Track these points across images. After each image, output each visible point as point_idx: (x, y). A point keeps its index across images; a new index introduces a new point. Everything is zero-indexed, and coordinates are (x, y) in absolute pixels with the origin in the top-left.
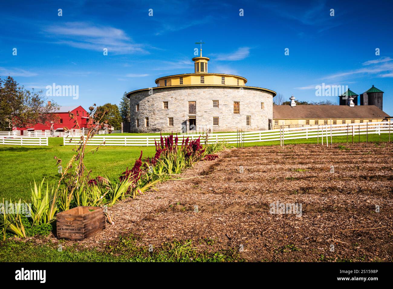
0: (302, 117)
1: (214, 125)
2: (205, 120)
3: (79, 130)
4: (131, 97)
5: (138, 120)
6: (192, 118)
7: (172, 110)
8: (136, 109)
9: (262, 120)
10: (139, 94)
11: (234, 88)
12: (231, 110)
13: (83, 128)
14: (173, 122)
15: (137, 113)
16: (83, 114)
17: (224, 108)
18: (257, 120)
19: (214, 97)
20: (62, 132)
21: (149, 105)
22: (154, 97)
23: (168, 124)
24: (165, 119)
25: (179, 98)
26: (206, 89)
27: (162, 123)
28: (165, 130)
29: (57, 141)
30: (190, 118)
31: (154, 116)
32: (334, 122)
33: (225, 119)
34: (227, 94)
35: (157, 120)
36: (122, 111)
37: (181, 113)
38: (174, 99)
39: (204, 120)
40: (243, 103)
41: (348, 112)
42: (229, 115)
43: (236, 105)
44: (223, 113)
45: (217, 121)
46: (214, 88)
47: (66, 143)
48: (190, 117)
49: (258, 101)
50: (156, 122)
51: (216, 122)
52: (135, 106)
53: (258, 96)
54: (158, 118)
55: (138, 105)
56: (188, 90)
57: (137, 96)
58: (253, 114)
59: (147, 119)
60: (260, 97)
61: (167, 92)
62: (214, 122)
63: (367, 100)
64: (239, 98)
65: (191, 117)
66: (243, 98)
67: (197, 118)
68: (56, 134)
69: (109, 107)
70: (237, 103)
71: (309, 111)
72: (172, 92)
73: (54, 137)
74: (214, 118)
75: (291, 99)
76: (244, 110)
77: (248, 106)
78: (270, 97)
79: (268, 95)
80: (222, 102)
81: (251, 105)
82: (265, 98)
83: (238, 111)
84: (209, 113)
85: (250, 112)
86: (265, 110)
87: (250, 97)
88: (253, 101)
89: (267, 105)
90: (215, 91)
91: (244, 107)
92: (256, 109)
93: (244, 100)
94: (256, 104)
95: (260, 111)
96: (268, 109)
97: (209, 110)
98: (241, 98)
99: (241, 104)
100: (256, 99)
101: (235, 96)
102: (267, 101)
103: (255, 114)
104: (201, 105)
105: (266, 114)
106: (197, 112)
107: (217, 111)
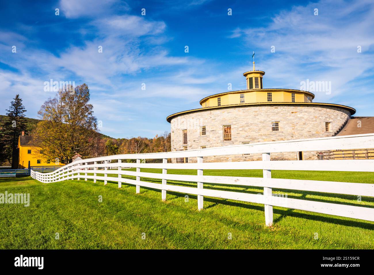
12: (220, 137)
17: (211, 135)
34: (214, 118)
37: (179, 144)
40: (235, 126)
42: (217, 143)
44: (211, 141)
58: (254, 139)
64: (230, 121)
76: (238, 135)
77: (245, 129)
78: (303, 111)
79: (293, 108)
80: (208, 128)
81: (249, 127)
82: (281, 115)
83: (231, 137)
84: (197, 142)
85: (249, 137)
86: (283, 132)
87: (248, 117)
88: (253, 122)
89: (291, 123)
90: (202, 116)
91: (237, 131)
92: (261, 132)
93: (238, 122)
94: (260, 126)
95: (270, 133)
96: (293, 129)
97: (197, 138)
98: (233, 120)
99: (233, 128)
100: (258, 119)
101: (225, 119)
102: (290, 118)
103: (258, 139)
104: (191, 134)
105: (288, 137)
106: (188, 141)
107: (204, 139)
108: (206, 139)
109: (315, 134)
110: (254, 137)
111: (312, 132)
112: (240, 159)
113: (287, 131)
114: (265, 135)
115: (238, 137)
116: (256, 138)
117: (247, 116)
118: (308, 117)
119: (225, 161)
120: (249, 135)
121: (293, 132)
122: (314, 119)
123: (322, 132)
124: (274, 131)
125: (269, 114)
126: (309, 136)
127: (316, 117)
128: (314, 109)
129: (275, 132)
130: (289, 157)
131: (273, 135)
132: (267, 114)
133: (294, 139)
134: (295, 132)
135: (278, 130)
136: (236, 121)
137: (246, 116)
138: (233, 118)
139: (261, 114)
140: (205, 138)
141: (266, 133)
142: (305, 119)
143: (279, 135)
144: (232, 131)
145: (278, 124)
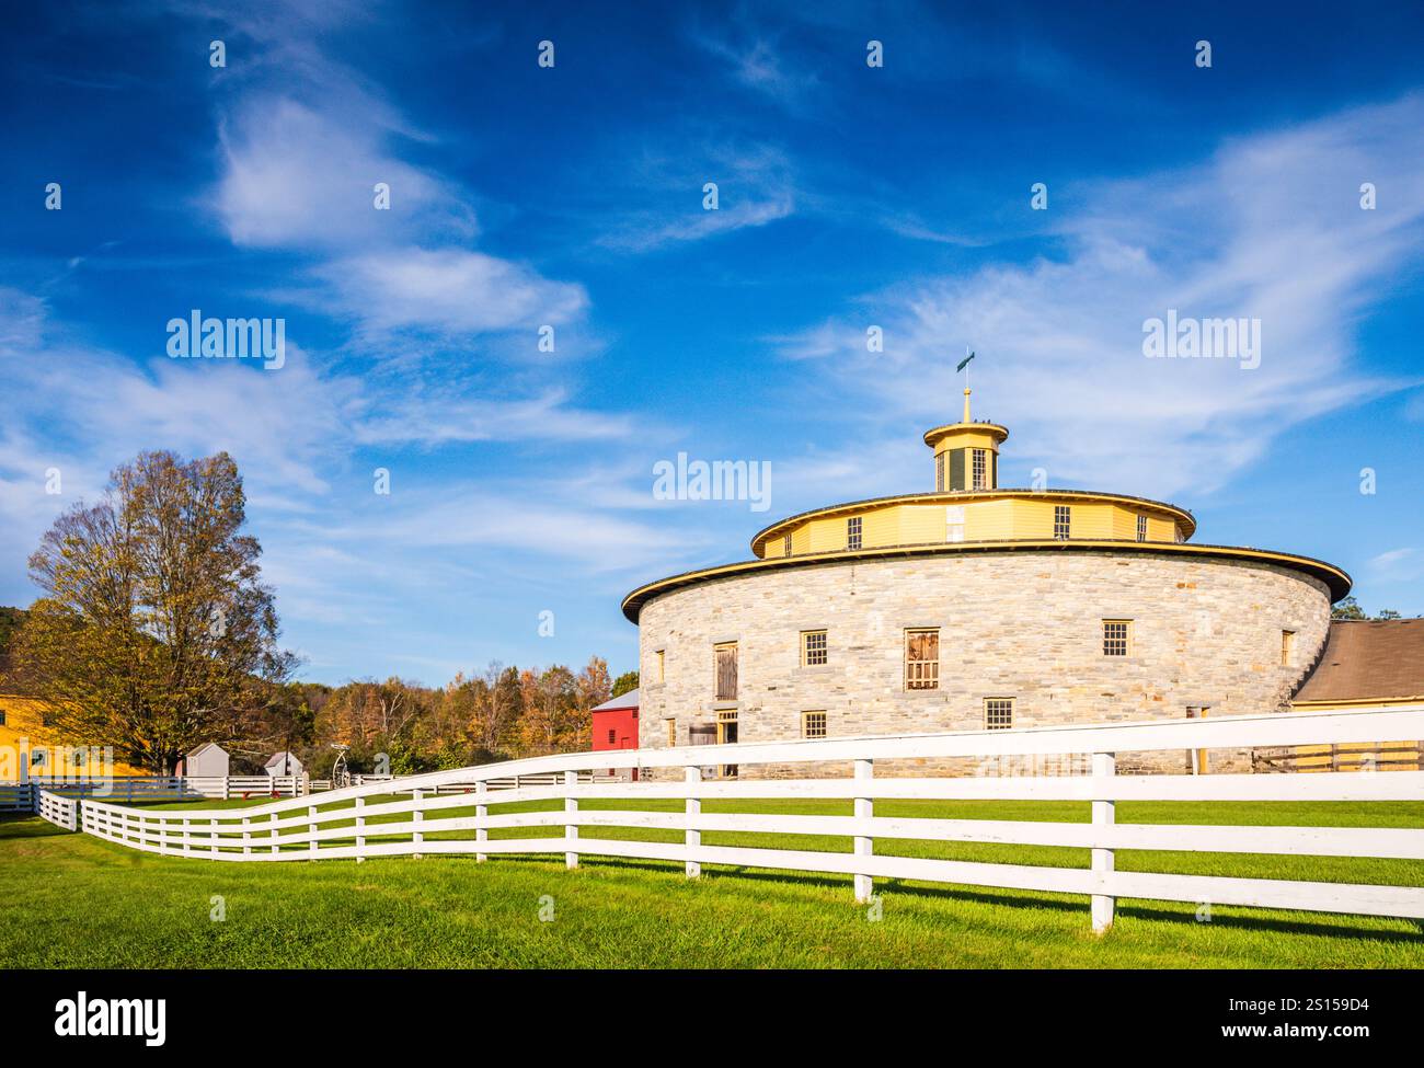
2: (767, 729)
6: (728, 720)
7: (671, 686)
12: (890, 674)
17: (852, 666)
19: (806, 616)
24: (659, 725)
25: (689, 631)
26: (775, 582)
30: (724, 720)
33: (855, 718)
34: (868, 596)
37: (694, 699)
38: (676, 639)
39: (764, 728)
40: (958, 633)
42: (878, 700)
44: (848, 688)
48: (721, 717)
49: (1083, 611)
53: (1071, 585)
54: (648, 724)
58: (1031, 686)
60: (1092, 591)
61: (663, 610)
64: (936, 609)
65: (725, 716)
66: (963, 608)
67: (742, 719)
72: (674, 608)
74: (808, 718)
76: (968, 666)
77: (999, 645)
78: (1216, 582)
79: (1185, 570)
80: (841, 638)
81: (1015, 639)
82: (1141, 593)
83: (935, 675)
84: (785, 695)
85: (1012, 678)
86: (1143, 660)
87: (1012, 596)
88: (1030, 619)
89: (1172, 628)
90: (811, 585)
91: (966, 652)
92: (1060, 660)
93: (971, 615)
94: (1058, 633)
95: (1094, 664)
96: (1178, 651)
97: (787, 677)
98: (950, 608)
99: (949, 637)
100: (1054, 605)
101: (914, 600)
102: (1169, 606)
103: (1049, 686)
104: (757, 659)
105: (1159, 680)
106: (740, 689)
107: (818, 681)
108: (828, 681)
109: (1251, 673)
110: (1031, 679)
111: (1239, 665)
112: (970, 766)
113: (1159, 659)
114: (1075, 671)
115: (969, 675)
116: (1040, 680)
117: (1008, 593)
118: (1232, 604)
119: (907, 772)
120: (1013, 670)
121: (1179, 662)
122: (1251, 616)
123: (1270, 666)
124: (1109, 656)
125: (1094, 587)
126: (1232, 681)
127: (1256, 608)
128: (1252, 576)
129: (1116, 661)
130: (1158, 761)
131: (1108, 670)
132: (1087, 586)
133: (1179, 688)
134: (1187, 664)
135: (1124, 653)
136: (962, 612)
137: (1004, 593)
138: (952, 600)
139: (1064, 588)
140: (825, 676)
141: (1082, 661)
142: (1222, 614)
143: (1129, 674)
144: (943, 651)
145: (1124, 628)
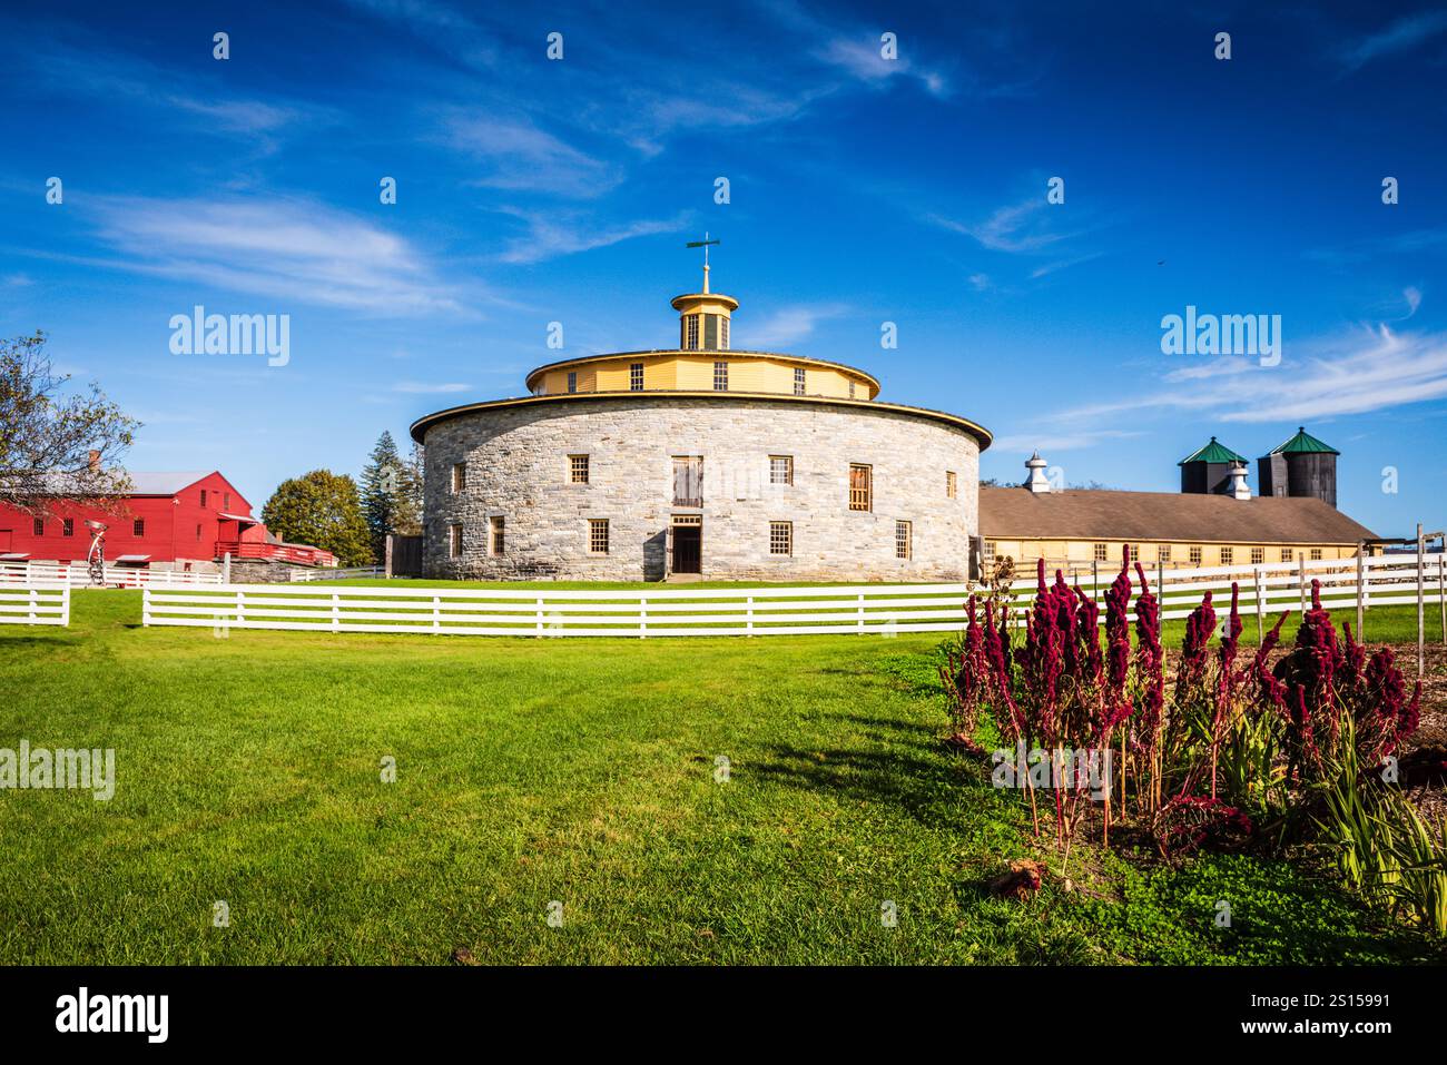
0: (1082, 534)
1: (775, 555)
2: (737, 534)
3: (207, 563)
4: (429, 438)
5: (459, 527)
6: (684, 524)
7: (603, 489)
8: (453, 481)
9: (950, 540)
10: (469, 421)
11: (850, 410)
12: (841, 496)
13: (228, 556)
14: (607, 537)
15: (456, 500)
16: (226, 503)
17: (813, 489)
18: (934, 538)
19: (775, 444)
20: (138, 571)
21: (510, 468)
22: (530, 437)
23: (587, 547)
24: (574, 523)
25: (636, 441)
26: (745, 411)
27: (561, 542)
28: (572, 570)
29: (113, 605)
30: (679, 524)
31: (527, 510)
32: (1192, 555)
33: (817, 529)
34: (826, 434)
35: (541, 527)
36: (371, 500)
37: (643, 503)
38: (612, 446)
39: (732, 533)
40: (883, 471)
41: (1234, 519)
42: (832, 516)
43: (858, 479)
44: (810, 505)
45: (786, 539)
46: (774, 407)
47: (153, 615)
48: (676, 521)
49: (938, 464)
50: (535, 536)
51: (780, 542)
52: (450, 470)
53: (936, 446)
54: (545, 522)
55: (462, 467)
56: (675, 410)
57: (461, 429)
58: (919, 513)
59: (499, 522)
60: (943, 451)
61: (586, 417)
62: (775, 542)
63: (1285, 478)
64: (870, 451)
65: (682, 521)
66: (886, 452)
67: (707, 524)
68: (112, 575)
69: (321, 484)
70: (862, 470)
71: (1101, 513)
72: (607, 417)
73: (100, 587)
74: (772, 527)
75: (1032, 467)
76: (887, 496)
77: (904, 482)
80: (805, 464)
82: (958, 455)
83: (871, 501)
84: (754, 506)
85: (910, 507)
86: (959, 502)
87: (910, 448)
88: (918, 466)
90: (780, 419)
91: (886, 485)
92: (931, 497)
93: (890, 458)
94: (930, 478)
95: (942, 502)
97: (754, 492)
98: (879, 452)
99: (878, 473)
100: (929, 457)
101: (857, 442)
102: (965, 466)
103: (926, 515)
104: (725, 473)
105: (963, 516)
106: (707, 499)
107: (785, 498)
108: (794, 498)
110: (919, 508)
114: (936, 506)
115: (889, 503)
116: (923, 510)
120: (911, 502)
125: (943, 448)
129: (950, 501)
131: (949, 507)
136: (886, 455)
137: (907, 445)
138: (879, 445)
139: (932, 446)
140: (792, 494)
141: (939, 499)
143: (955, 510)
144: (875, 483)
